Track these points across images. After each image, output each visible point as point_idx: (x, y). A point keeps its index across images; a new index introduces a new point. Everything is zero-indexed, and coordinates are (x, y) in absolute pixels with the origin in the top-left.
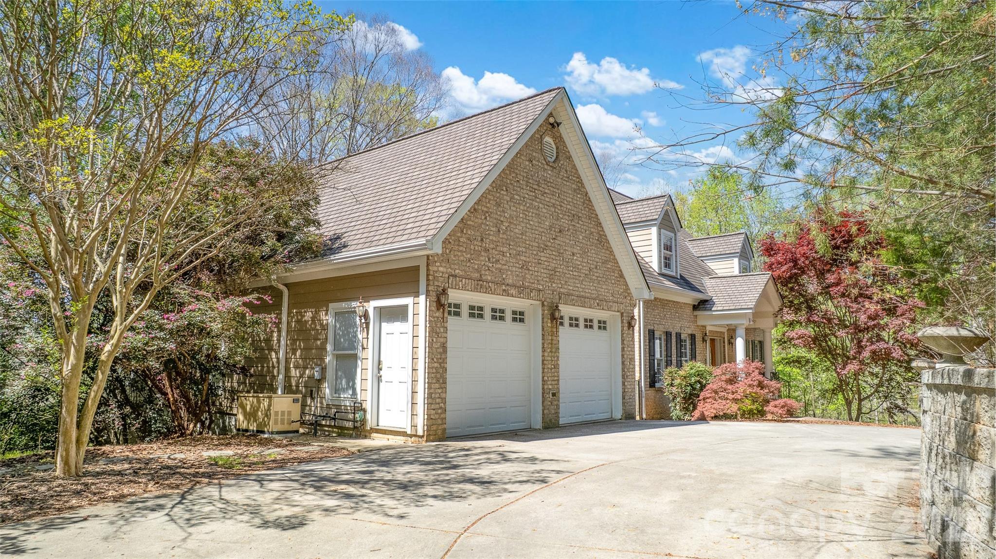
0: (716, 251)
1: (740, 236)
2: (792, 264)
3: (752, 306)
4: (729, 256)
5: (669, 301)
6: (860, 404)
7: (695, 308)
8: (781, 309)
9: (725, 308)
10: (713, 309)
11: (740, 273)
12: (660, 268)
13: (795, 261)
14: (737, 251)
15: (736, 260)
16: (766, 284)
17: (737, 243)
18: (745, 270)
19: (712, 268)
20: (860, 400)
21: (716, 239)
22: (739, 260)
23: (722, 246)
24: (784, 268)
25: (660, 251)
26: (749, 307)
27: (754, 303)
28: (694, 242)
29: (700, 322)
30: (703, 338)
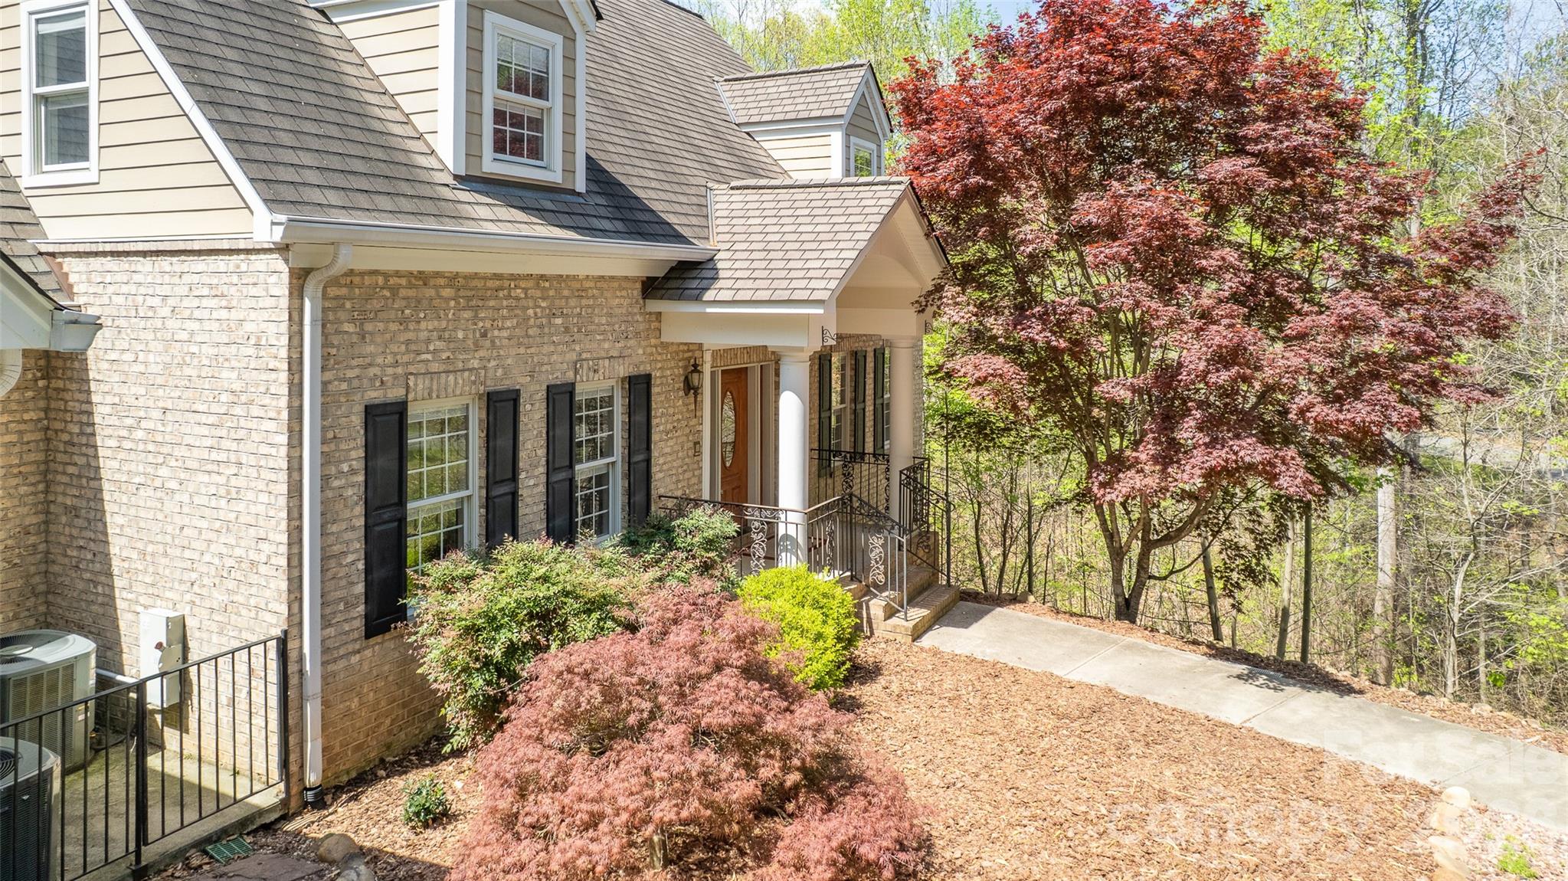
0: (789, 110)
1: (853, 73)
2: (965, 157)
3: (824, 295)
4: (820, 123)
5: (513, 277)
6: (1144, 556)
7: (652, 287)
8: (939, 288)
9: (741, 296)
10: (709, 296)
11: (847, 173)
12: (472, 154)
13: (978, 146)
14: (839, 112)
15: (837, 138)
16: (887, 217)
17: (843, 92)
18: (859, 165)
19: (776, 155)
20: (1148, 546)
21: (793, 79)
22: (848, 135)
23: (806, 98)
24: (945, 169)
25: (472, 91)
26: (816, 296)
27: (833, 284)
28: (737, 86)
29: (673, 334)
30: (687, 381)
